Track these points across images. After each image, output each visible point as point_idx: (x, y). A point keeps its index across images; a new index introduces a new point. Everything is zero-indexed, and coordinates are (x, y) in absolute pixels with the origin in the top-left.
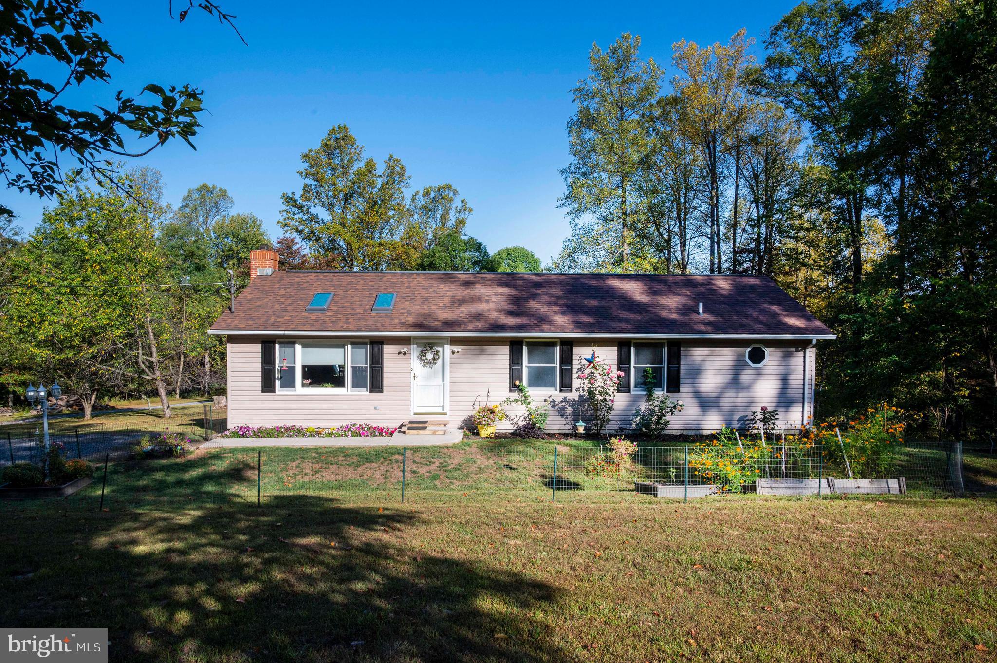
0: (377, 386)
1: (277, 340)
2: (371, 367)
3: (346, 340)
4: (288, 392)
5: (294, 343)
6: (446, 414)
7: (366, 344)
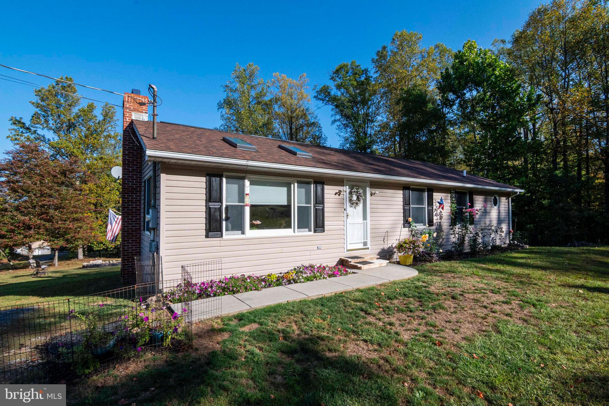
0: (320, 226)
1: (225, 174)
2: (315, 206)
3: (292, 179)
4: (236, 235)
5: (243, 178)
6: (368, 248)
7: (309, 183)
